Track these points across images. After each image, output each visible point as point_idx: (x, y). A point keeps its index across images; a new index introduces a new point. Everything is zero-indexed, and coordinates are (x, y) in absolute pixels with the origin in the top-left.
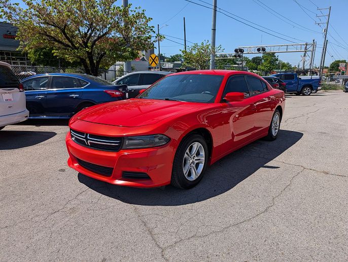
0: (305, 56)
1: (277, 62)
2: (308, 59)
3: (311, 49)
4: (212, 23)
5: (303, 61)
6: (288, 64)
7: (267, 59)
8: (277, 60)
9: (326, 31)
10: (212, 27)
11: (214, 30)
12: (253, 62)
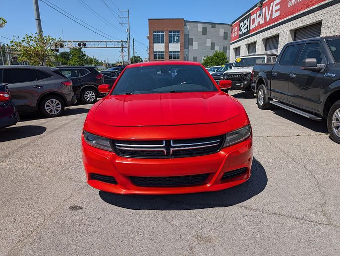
0: (122, 52)
1: (85, 57)
2: (126, 54)
3: (126, 46)
4: (35, 12)
5: (122, 56)
6: (96, 59)
7: (76, 55)
8: (85, 55)
9: (129, 30)
10: (35, 17)
11: (39, 20)
12: (62, 57)
